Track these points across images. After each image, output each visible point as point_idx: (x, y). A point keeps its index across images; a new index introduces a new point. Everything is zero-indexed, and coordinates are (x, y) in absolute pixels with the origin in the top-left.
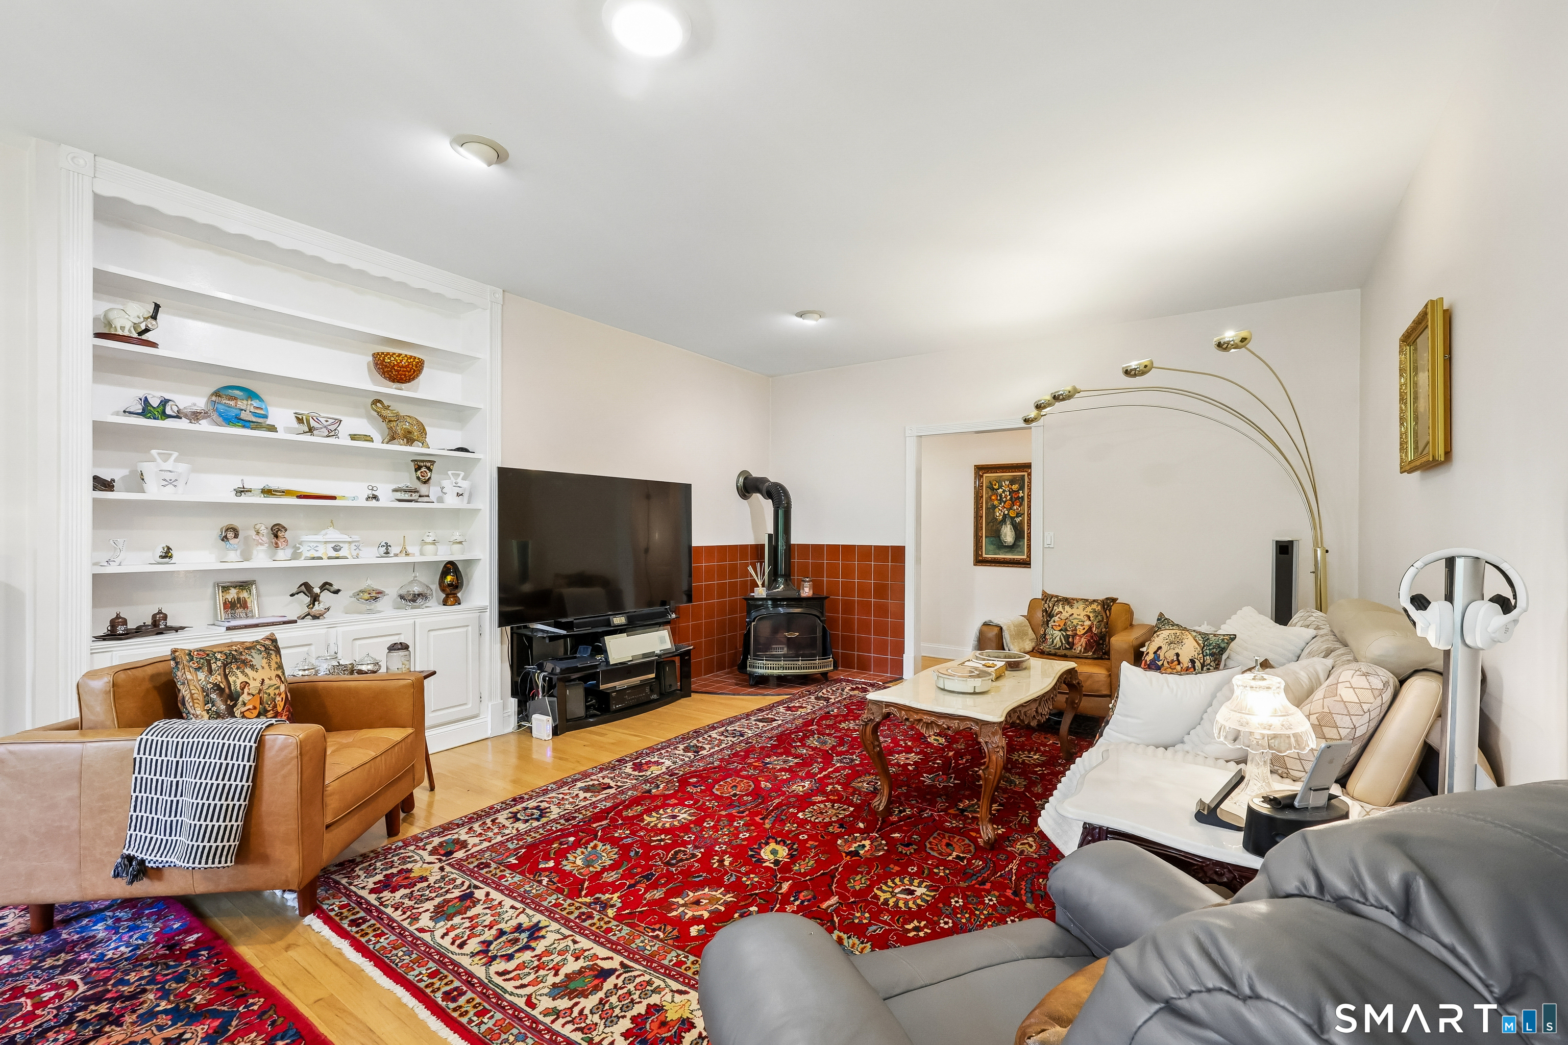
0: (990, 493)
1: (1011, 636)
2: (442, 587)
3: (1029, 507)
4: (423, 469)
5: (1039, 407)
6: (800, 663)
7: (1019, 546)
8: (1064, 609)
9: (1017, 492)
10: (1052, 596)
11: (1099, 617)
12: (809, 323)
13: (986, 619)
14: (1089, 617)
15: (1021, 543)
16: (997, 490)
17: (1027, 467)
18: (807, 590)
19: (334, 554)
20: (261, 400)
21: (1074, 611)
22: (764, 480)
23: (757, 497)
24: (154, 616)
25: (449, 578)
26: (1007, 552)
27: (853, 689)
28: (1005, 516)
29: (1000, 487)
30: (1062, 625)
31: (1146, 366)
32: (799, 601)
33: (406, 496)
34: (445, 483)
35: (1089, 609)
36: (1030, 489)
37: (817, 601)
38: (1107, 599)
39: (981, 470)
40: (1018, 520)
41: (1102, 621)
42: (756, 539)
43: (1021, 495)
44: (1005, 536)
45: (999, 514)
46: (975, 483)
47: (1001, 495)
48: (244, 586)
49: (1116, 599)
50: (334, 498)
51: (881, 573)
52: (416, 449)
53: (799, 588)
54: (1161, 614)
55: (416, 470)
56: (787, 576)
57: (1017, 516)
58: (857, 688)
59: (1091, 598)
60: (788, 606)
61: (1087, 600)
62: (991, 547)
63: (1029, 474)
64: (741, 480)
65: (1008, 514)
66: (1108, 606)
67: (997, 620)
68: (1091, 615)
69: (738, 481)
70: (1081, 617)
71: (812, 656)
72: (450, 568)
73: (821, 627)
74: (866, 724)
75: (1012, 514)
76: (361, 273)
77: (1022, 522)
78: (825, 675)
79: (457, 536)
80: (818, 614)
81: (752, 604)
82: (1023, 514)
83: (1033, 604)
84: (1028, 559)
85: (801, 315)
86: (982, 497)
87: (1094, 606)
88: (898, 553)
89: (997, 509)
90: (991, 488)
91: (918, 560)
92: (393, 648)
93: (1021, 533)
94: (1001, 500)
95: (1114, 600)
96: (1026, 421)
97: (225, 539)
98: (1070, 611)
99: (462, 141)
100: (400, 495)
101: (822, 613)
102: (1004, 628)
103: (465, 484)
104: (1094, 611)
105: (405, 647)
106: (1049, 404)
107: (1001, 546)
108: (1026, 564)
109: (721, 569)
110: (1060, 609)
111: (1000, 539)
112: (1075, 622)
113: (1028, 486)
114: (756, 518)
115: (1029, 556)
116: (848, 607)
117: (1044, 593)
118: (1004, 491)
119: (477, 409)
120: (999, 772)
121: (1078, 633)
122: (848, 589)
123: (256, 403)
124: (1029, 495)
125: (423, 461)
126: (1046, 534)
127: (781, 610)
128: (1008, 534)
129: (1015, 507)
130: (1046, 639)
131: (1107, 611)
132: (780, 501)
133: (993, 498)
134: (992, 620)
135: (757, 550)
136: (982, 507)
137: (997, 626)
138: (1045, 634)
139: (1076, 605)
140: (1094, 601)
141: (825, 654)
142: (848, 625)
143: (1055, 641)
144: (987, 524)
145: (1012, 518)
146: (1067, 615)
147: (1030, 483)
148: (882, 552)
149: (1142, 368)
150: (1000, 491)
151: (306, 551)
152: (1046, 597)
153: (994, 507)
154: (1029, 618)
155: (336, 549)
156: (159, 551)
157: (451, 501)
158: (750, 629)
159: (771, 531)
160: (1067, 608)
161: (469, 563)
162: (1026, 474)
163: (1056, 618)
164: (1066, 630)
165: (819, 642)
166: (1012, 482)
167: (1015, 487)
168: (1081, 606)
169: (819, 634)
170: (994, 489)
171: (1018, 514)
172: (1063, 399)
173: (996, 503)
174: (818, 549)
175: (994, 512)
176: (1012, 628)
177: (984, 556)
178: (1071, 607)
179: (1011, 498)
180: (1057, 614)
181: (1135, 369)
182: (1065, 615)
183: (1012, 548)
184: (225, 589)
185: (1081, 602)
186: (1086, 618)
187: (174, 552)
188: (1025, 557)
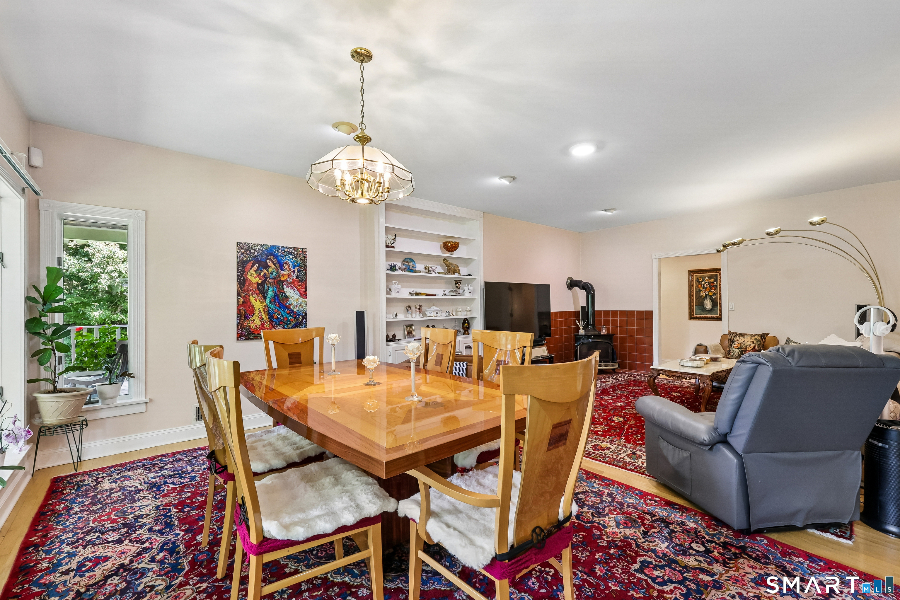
0: (698, 284)
1: (712, 351)
2: (463, 328)
3: (720, 290)
4: (459, 283)
5: (725, 246)
6: (602, 364)
7: (715, 310)
8: (740, 339)
9: (713, 283)
10: (733, 333)
11: (759, 342)
12: (609, 213)
13: (699, 343)
14: (753, 342)
15: (716, 309)
16: (701, 282)
17: (720, 270)
18: (604, 331)
19: (436, 315)
20: (414, 262)
21: (746, 339)
22: (580, 281)
23: (577, 289)
24: (393, 335)
25: (466, 324)
26: (708, 313)
27: (629, 376)
28: (706, 295)
29: (703, 280)
30: (739, 346)
31: (777, 231)
32: (600, 336)
33: (454, 294)
34: (466, 288)
35: (754, 338)
36: (720, 281)
37: (609, 337)
38: (763, 334)
39: (692, 272)
40: (714, 297)
41: (761, 344)
42: (575, 308)
43: (715, 284)
44: (707, 305)
45: (703, 294)
46: (689, 279)
47: (704, 285)
48: (411, 326)
49: (768, 334)
50: (435, 295)
51: (640, 323)
52: (456, 275)
53: (600, 330)
54: (788, 338)
55: (456, 284)
56: (594, 325)
57: (713, 295)
58: (631, 376)
59: (755, 333)
60: (593, 338)
61: (753, 334)
62: (699, 311)
63: (720, 274)
64: (569, 281)
65: (708, 294)
66: (764, 337)
67: (704, 343)
68: (755, 341)
69: (567, 282)
70: (749, 342)
71: (608, 361)
72: (466, 320)
73: (611, 349)
74: (650, 377)
75: (710, 294)
76: (444, 214)
77: (716, 298)
78: (614, 370)
79: (468, 309)
80: (610, 342)
81: (577, 338)
82: (717, 294)
83: (723, 337)
84: (720, 317)
85: (605, 210)
86: (693, 286)
87: (756, 337)
88: (649, 314)
89: (702, 292)
90: (698, 281)
91: (660, 318)
92: (467, 347)
93: (715, 303)
94: (704, 287)
95: (767, 334)
96: (718, 251)
97: (408, 310)
98: (743, 339)
99: (503, 177)
100: (452, 294)
101: (612, 342)
102: (708, 347)
103: (471, 288)
104: (756, 339)
105: (470, 347)
106: (730, 245)
107: (704, 310)
108: (719, 319)
109: (561, 322)
110: (738, 338)
111: (704, 307)
112: (746, 344)
113: (719, 280)
114: (575, 299)
115: (721, 315)
116: (623, 340)
117: (729, 331)
118: (705, 283)
119: (475, 259)
120: (709, 394)
121: (748, 349)
122: (623, 331)
123: (413, 263)
124: (720, 285)
125: (458, 280)
126: (730, 303)
127: (590, 340)
128: (708, 304)
129: (712, 291)
130: (730, 353)
131: (764, 340)
132: (590, 291)
133: (699, 286)
134: (702, 343)
135: (576, 313)
136: (693, 291)
137: (705, 346)
138: (730, 350)
139: (746, 336)
140: (756, 335)
141: (613, 360)
142: (623, 348)
143: (735, 354)
144: (696, 299)
145: (711, 296)
146: (742, 341)
147: (721, 278)
148: (640, 313)
149: (775, 232)
150: (703, 282)
151: (428, 314)
152: (730, 333)
153: (700, 291)
154: (721, 343)
155: (437, 313)
156: (395, 314)
157: (467, 295)
158: (577, 349)
159: (585, 304)
160: (742, 338)
161: (472, 318)
162: (718, 274)
163: (736, 343)
164: (741, 348)
165: (610, 356)
166: (710, 278)
167: (712, 280)
168: (749, 337)
169: (610, 351)
170: (700, 282)
171: (713, 294)
172: (737, 244)
173: (701, 288)
174: (606, 313)
175: (700, 293)
176: (712, 347)
177: (695, 315)
178: (744, 337)
179: (710, 286)
180: (736, 341)
181: (772, 233)
182: (740, 341)
183: (710, 311)
184: (407, 327)
185: (749, 335)
186: (752, 343)
187: (398, 315)
188: (718, 315)
